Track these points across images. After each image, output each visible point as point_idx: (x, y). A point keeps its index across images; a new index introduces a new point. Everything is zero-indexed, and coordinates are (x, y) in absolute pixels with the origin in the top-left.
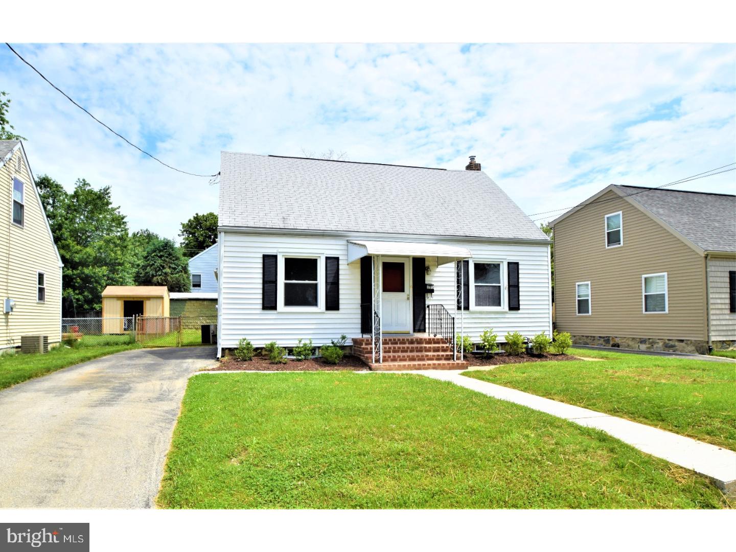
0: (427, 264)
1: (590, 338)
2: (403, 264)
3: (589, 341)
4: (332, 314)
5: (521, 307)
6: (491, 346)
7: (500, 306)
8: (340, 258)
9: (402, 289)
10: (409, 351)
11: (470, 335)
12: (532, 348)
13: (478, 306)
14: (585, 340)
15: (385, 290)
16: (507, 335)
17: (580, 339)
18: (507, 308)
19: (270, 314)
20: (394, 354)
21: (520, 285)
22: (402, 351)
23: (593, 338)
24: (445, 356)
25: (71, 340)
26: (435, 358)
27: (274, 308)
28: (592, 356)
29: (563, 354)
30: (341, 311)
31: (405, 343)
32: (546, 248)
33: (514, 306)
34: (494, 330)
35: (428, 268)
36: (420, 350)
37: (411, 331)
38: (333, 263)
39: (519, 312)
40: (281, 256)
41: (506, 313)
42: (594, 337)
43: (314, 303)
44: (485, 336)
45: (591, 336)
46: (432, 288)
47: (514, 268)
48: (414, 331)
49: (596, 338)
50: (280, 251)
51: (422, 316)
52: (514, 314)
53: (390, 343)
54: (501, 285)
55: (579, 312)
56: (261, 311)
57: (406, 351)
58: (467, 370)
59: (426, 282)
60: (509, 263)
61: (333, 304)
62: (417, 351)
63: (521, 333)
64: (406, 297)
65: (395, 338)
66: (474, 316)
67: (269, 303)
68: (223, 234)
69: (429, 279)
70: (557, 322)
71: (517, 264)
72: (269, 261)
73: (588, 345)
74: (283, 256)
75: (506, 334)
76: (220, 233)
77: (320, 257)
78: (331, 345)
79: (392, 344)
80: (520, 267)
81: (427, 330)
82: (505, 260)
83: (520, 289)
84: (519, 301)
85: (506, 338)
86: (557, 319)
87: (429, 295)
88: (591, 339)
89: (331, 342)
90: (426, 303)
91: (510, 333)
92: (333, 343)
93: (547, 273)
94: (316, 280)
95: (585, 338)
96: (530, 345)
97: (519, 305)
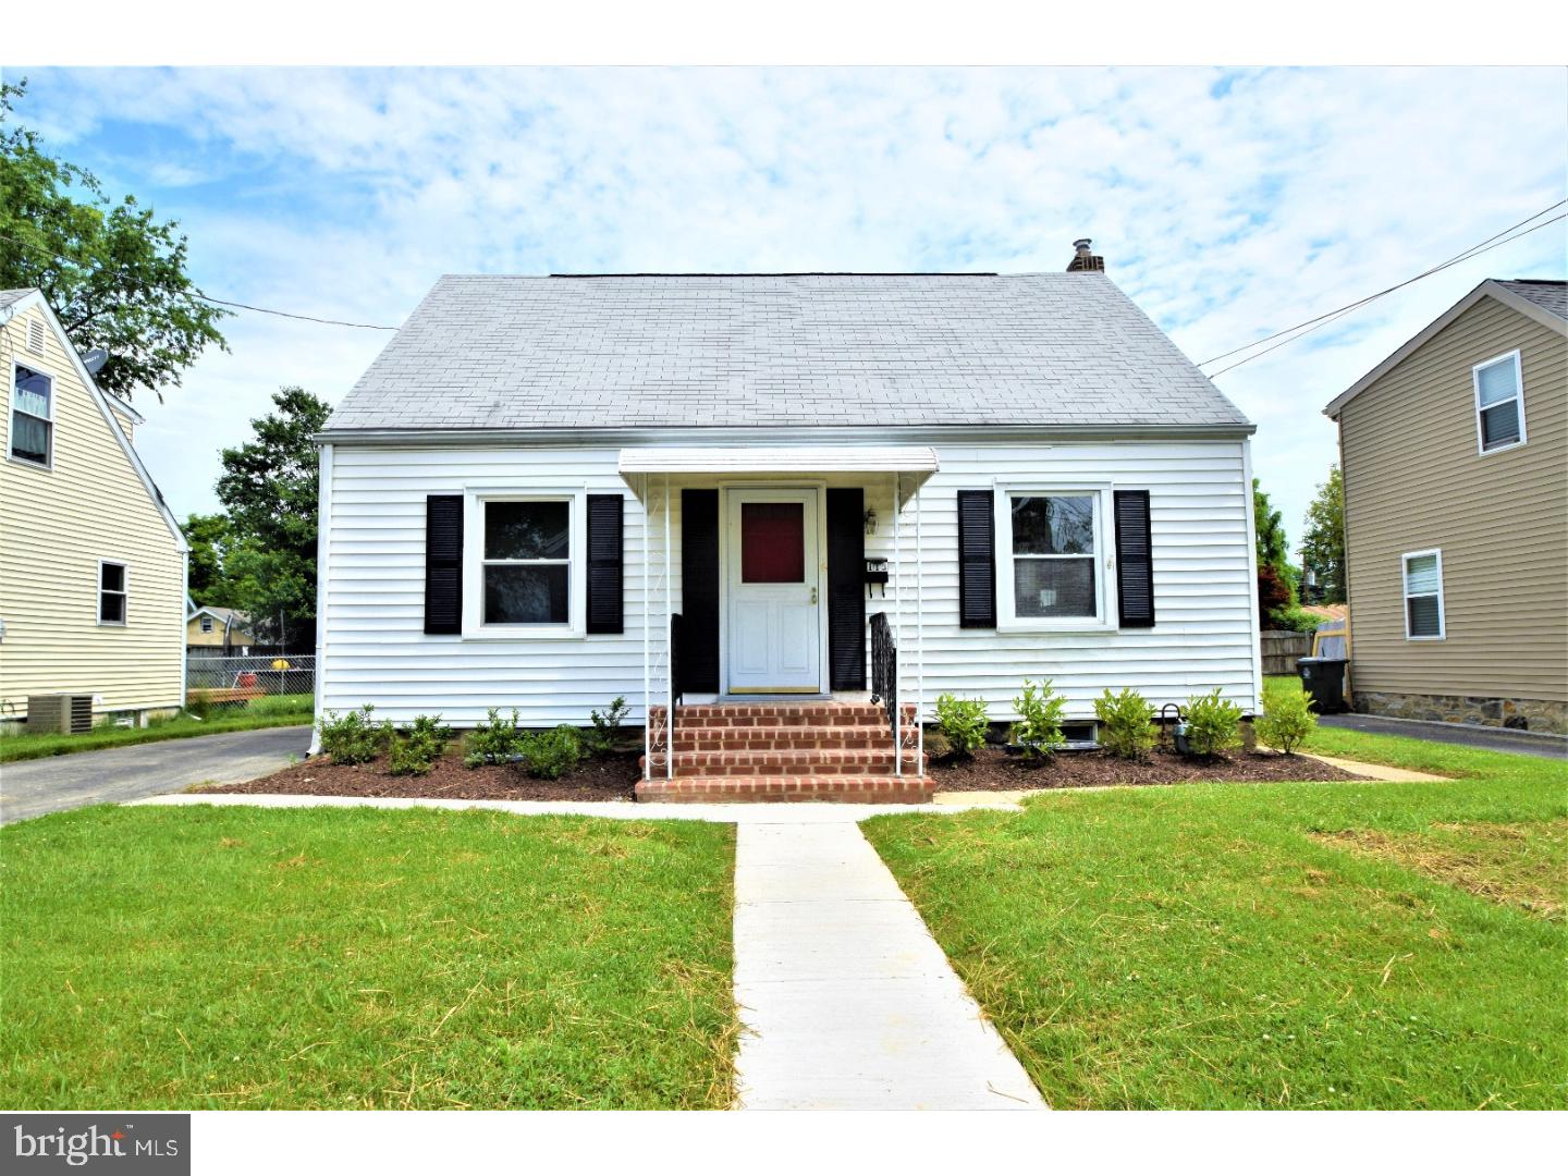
0: (868, 503)
1: (1444, 701)
2: (798, 509)
3: (1440, 710)
4: (604, 643)
5: (1157, 618)
6: (1044, 730)
7: (1093, 613)
8: (625, 498)
9: (797, 575)
10: (773, 745)
11: (987, 697)
12: (1187, 738)
13: (1024, 616)
14: (1432, 708)
15: (748, 577)
16: (1103, 696)
17: (1417, 704)
18: (1113, 620)
19: (444, 644)
20: (730, 753)
21: (1155, 554)
22: (753, 746)
23: (1452, 703)
24: (870, 761)
25: (205, 704)
26: (839, 767)
27: (455, 629)
28: (1397, 760)
29: (1288, 755)
30: (627, 635)
31: (773, 722)
32: (1237, 448)
33: (1138, 613)
34: (1055, 683)
35: (871, 514)
36: (808, 742)
37: (825, 687)
38: (606, 511)
39: (1155, 630)
40: (474, 498)
41: (1111, 633)
42: (1456, 698)
43: (560, 614)
44: (1027, 701)
45: (1447, 697)
46: (881, 569)
47: (1133, 508)
48: (835, 686)
49: (1461, 702)
50: (468, 485)
51: (855, 645)
52: (1136, 638)
53: (730, 720)
54: (1096, 555)
55: (1413, 633)
56: (421, 638)
57: (766, 746)
58: (923, 808)
59: (867, 555)
60: (1118, 495)
61: (607, 617)
62: (798, 746)
63: (1143, 694)
64: (808, 596)
65: (769, 706)
66: (1011, 645)
67: (442, 616)
68: (329, 449)
69: (872, 547)
70: (1357, 658)
71: (1144, 496)
72: (444, 514)
73: (1441, 720)
74: (478, 497)
75: (1101, 695)
76: (323, 446)
77: (574, 496)
78: (591, 723)
79: (736, 723)
80: (1153, 504)
81: (869, 685)
82: (1106, 487)
83: (1156, 567)
84: (1151, 599)
85: (1100, 704)
86: (1356, 651)
87: (876, 588)
88: (1447, 705)
89: (590, 715)
90: (867, 611)
91: (1111, 691)
92: (595, 719)
93: (1241, 517)
94: (566, 555)
95: (1430, 701)
96: (1184, 727)
97: (1152, 611)
